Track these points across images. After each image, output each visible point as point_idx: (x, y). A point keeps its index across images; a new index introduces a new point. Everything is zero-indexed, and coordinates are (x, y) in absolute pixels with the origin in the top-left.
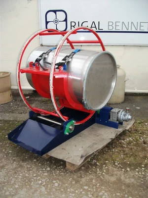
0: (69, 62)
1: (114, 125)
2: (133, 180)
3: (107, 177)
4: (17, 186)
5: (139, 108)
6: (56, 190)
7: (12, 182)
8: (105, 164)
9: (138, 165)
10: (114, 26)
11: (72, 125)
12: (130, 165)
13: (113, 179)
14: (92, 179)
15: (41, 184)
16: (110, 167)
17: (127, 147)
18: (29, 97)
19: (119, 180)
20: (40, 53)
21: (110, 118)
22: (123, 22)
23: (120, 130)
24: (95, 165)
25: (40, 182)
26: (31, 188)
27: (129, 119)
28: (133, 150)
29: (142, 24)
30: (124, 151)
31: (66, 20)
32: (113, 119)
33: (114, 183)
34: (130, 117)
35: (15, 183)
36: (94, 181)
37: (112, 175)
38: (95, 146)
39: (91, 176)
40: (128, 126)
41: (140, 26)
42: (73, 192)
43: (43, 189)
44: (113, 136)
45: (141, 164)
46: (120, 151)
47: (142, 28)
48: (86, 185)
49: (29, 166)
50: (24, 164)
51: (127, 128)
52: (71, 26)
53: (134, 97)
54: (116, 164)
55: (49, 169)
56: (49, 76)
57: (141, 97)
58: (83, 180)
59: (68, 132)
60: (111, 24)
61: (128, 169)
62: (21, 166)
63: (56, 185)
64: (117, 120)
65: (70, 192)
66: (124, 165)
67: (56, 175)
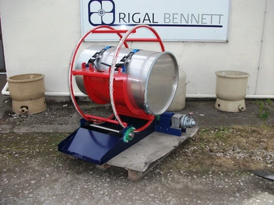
1: (177, 133)
2: (200, 186)
3: (173, 185)
4: (77, 197)
5: (203, 115)
6: (121, 199)
7: (71, 194)
8: (170, 172)
9: (206, 172)
10: (171, 18)
11: (132, 132)
12: (196, 173)
13: (179, 186)
14: (157, 187)
15: (103, 194)
16: (176, 176)
17: (192, 156)
18: (66, 105)
19: (187, 187)
21: (171, 125)
22: (182, 14)
23: (184, 138)
24: (159, 174)
25: (102, 192)
26: (94, 198)
27: (193, 125)
28: (199, 158)
29: (204, 17)
30: (189, 160)
31: (113, 11)
32: (175, 125)
33: (181, 189)
34: (194, 123)
35: (74, 194)
36: (159, 189)
37: (178, 183)
38: (159, 154)
39: (156, 185)
40: (192, 133)
41: (202, 19)
42: (139, 200)
43: (107, 198)
44: (176, 144)
45: (208, 171)
46: (185, 159)
47: (204, 21)
48: (152, 193)
49: (86, 178)
50: (80, 177)
51: (191, 136)
52: (120, 18)
53: (196, 103)
54: (182, 172)
55: (109, 180)
56: (109, 78)
57: (205, 103)
58: (148, 188)
59: (127, 139)
60: (167, 16)
61: (195, 177)
62: (78, 179)
63: (120, 194)
64: (180, 127)
65: (136, 200)
66: (190, 173)
67: (118, 185)
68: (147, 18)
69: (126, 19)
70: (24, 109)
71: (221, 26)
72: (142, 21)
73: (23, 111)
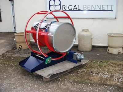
0: (48, 28)
2: (75, 89)
3: (62, 86)
4: (17, 85)
5: (98, 54)
6: (35, 89)
7: (16, 83)
8: (64, 80)
9: (82, 83)
12: (77, 82)
13: (65, 87)
14: (54, 86)
15: (29, 86)
16: (66, 82)
17: (80, 74)
19: (68, 88)
20: (37, 23)
21: (73, 58)
22: (92, 5)
23: (78, 64)
24: (59, 80)
25: (29, 85)
26: (24, 87)
28: (83, 75)
29: (103, 6)
30: (77, 75)
31: (60, 5)
33: (65, 89)
35: (17, 84)
36: (55, 87)
37: (65, 86)
39: (55, 85)
41: (102, 7)
42: (42, 91)
43: (29, 88)
44: (72, 67)
45: (84, 82)
46: (75, 75)
47: (103, 8)
48: (50, 89)
50: (24, 77)
52: (63, 8)
53: (99, 49)
54: (70, 81)
55: (35, 80)
57: (103, 49)
58: (50, 86)
59: (47, 63)
61: (75, 84)
62: (23, 78)
63: (36, 87)
65: (41, 90)
66: (74, 82)
67: (38, 83)
68: (75, 7)
69: (66, 8)
70: (20, 47)
71: (113, 11)
72: (73, 9)
73: (19, 47)
